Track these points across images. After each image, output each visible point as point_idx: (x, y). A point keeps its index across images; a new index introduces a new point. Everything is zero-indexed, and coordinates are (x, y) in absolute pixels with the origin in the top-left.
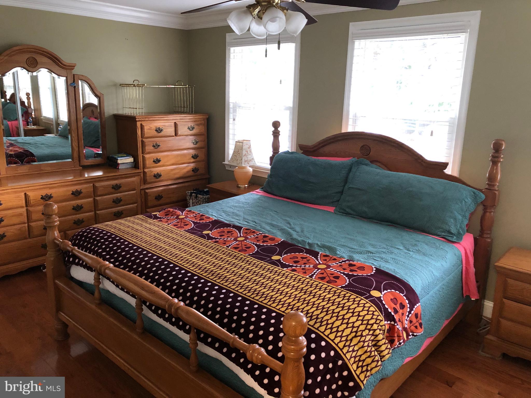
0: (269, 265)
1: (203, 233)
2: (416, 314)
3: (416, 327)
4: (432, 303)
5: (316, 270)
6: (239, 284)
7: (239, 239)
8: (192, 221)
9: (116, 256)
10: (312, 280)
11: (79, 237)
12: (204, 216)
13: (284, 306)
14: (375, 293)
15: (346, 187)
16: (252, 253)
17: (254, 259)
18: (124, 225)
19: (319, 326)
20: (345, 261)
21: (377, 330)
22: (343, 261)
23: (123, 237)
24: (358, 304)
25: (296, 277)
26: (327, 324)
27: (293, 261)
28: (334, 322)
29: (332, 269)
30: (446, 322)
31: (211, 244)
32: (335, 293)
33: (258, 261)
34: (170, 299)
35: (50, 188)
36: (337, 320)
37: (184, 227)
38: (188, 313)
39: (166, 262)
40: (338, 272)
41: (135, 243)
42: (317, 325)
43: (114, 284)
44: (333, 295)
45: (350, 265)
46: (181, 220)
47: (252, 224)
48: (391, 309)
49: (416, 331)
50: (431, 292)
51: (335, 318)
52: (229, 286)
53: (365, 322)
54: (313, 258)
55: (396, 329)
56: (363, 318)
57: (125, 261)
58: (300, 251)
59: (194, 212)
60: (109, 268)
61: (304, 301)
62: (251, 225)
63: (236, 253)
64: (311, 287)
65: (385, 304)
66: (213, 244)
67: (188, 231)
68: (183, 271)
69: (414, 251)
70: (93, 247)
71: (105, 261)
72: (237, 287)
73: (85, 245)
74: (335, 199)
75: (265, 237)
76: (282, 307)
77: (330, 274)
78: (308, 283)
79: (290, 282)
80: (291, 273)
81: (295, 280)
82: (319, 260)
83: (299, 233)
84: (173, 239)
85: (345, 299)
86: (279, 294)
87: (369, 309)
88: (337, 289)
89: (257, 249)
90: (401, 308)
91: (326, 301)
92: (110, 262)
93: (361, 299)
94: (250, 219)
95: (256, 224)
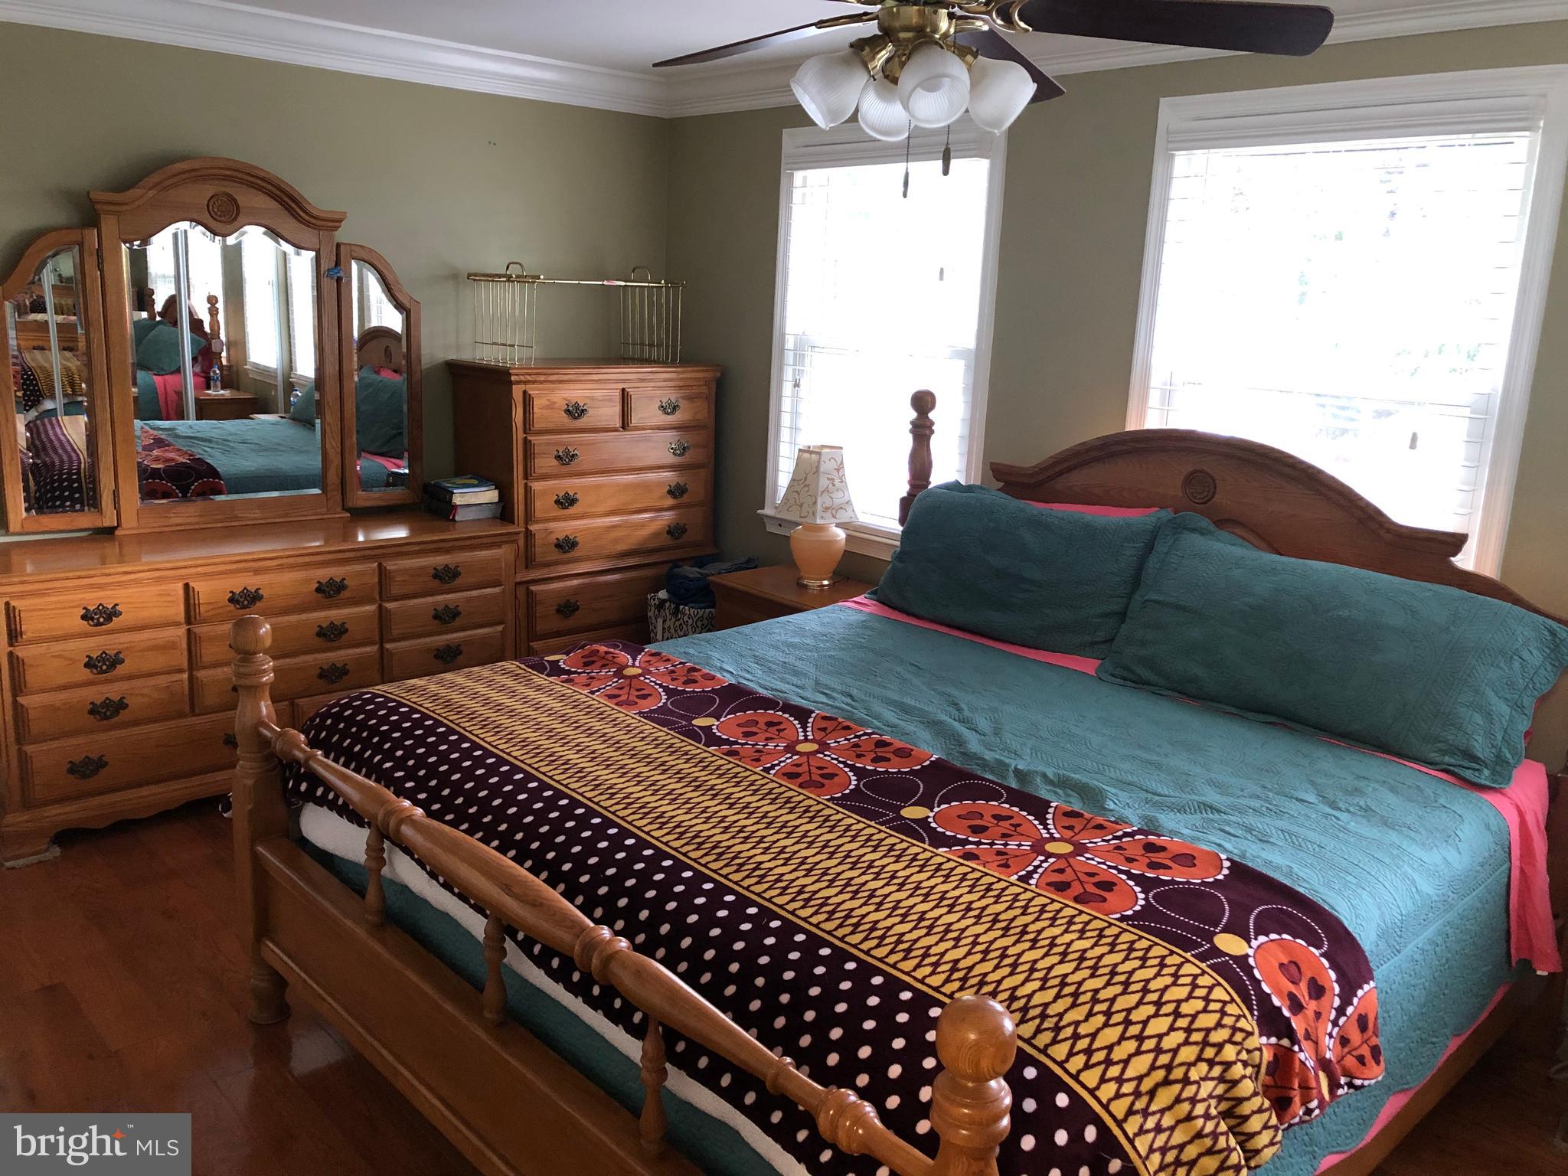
0: (891, 835)
1: (694, 722)
2: (1360, 1015)
3: (1361, 1059)
4: (1412, 982)
5: (1042, 858)
6: (800, 892)
7: (801, 748)
8: (661, 686)
9: (433, 783)
10: (1026, 890)
11: (329, 722)
12: (699, 670)
13: (939, 970)
14: (1229, 944)
15: (1137, 597)
16: (839, 795)
17: (847, 812)
18: (461, 690)
19: (1048, 1041)
20: (1132, 835)
21: (1235, 1063)
22: (1126, 835)
23: (457, 728)
24: (1176, 976)
25: (978, 880)
26: (1076, 1037)
27: (969, 827)
28: (1098, 1030)
29: (1093, 859)
30: (1453, 1045)
31: (715, 758)
32: (1101, 936)
33: (859, 822)
34: (589, 926)
35: (257, 572)
36: (1106, 1025)
37: (637, 703)
38: (640, 973)
39: (580, 811)
40: (1110, 867)
41: (492, 746)
42: (1044, 1039)
43: (424, 868)
44: (1093, 941)
45: (1150, 847)
46: (628, 681)
47: (841, 701)
48: (1280, 995)
49: (1363, 1073)
50: (1410, 946)
51: (1101, 1019)
52: (767, 895)
53: (1197, 1037)
54: (1031, 818)
55: (1297, 1063)
56: (1192, 1022)
57: (460, 800)
58: (991, 793)
59: (671, 657)
60: (410, 820)
61: (1003, 956)
62: (838, 705)
63: (792, 791)
64: (1023, 914)
65: (1259, 981)
66: (722, 758)
67: (648, 716)
68: (630, 842)
69: (1352, 809)
70: (369, 752)
71: (401, 799)
72: (793, 900)
73: (345, 744)
74: (1101, 635)
75: (881, 744)
76: (933, 973)
77: (1086, 874)
78: (1015, 900)
79: (957, 893)
80: (962, 864)
81: (973, 886)
82: (1049, 827)
83: (987, 737)
84: (604, 738)
85: (1132, 956)
86: (924, 931)
87: (1209, 993)
88: (1106, 924)
89: (856, 783)
90: (1313, 994)
91: (1072, 960)
92: (416, 803)
93: (1183, 960)
94: (836, 687)
95: (853, 703)
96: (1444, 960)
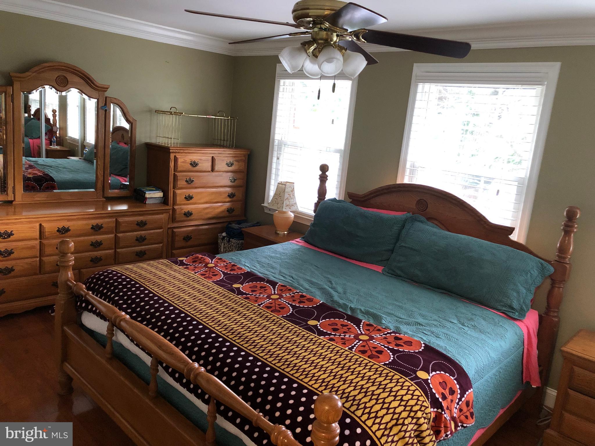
0: (304, 331)
1: (233, 286)
2: (467, 401)
3: (467, 417)
4: (487, 389)
5: (357, 341)
6: (269, 352)
7: (272, 297)
8: (221, 271)
9: (134, 306)
10: (351, 353)
11: (95, 280)
12: (236, 266)
13: (318, 382)
14: (422, 375)
15: (398, 244)
16: (286, 315)
17: (288, 322)
18: (146, 270)
19: (355, 409)
20: (390, 333)
21: (421, 418)
22: (388, 333)
23: (143, 285)
24: (402, 386)
25: (334, 348)
26: (365, 408)
27: (332, 329)
28: (373, 405)
29: (376, 342)
30: (502, 412)
31: (240, 300)
32: (376, 371)
33: (292, 326)
34: (190, 362)
35: (69, 220)
36: (376, 403)
37: (212, 278)
38: (209, 381)
39: (189, 319)
40: (381, 345)
41: (157, 292)
42: (353, 408)
43: (129, 338)
44: (374, 372)
45: (397, 338)
46: (209, 269)
47: (289, 279)
48: (439, 394)
49: (467, 422)
50: (486, 376)
51: (374, 401)
52: (257, 353)
53: (408, 408)
54: (355, 326)
55: (444, 418)
56: (407, 403)
57: (143, 313)
58: (340, 316)
59: (226, 260)
60: (124, 320)
61: (341, 377)
62: (287, 281)
63: (268, 313)
64: (349, 362)
65: (432, 389)
66: (243, 300)
67: (216, 283)
68: (207, 331)
69: (469, 326)
70: (110, 293)
71: (121, 312)
72: (266, 355)
73: (100, 289)
74: (384, 258)
75: (302, 296)
76: (315, 383)
77: (373, 347)
78: (347, 357)
79: (326, 353)
80: (329, 343)
81: (332, 351)
82: (361, 329)
83: (341, 295)
84: (199, 291)
85: (387, 378)
86: (313, 367)
87: (413, 393)
88: (379, 367)
90: (451, 393)
91: (366, 380)
92: (127, 313)
93: (405, 380)
94: (287, 273)
95: (293, 280)
96: (499, 381)
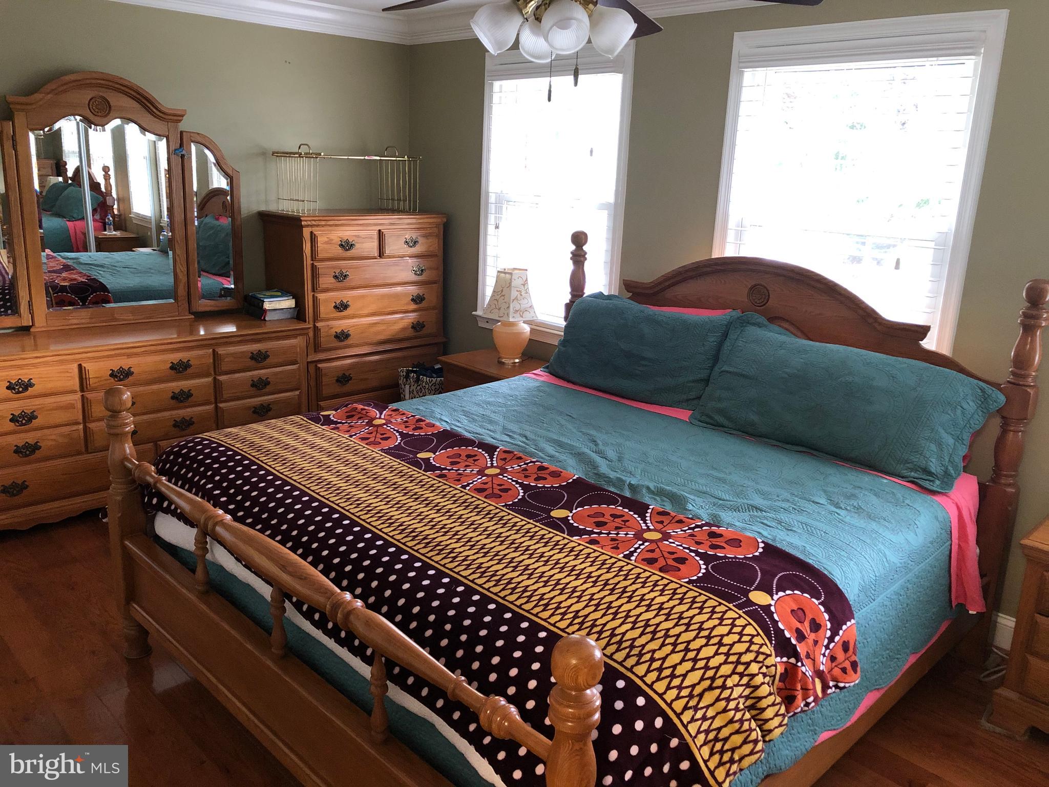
0: (543, 529)
1: (418, 456)
2: (844, 642)
3: (844, 670)
4: (883, 620)
5: (640, 542)
7: (488, 472)
8: (397, 431)
9: (239, 498)
10: (628, 564)
11: (172, 457)
12: (424, 421)
13: (566, 617)
14: (759, 597)
15: (716, 369)
16: (511, 503)
17: (515, 514)
18: (262, 435)
19: (634, 663)
20: (701, 526)
21: (757, 675)
22: (697, 526)
23: (257, 461)
24: (721, 619)
25: (597, 557)
26: (652, 660)
27: (594, 522)
29: (674, 543)
30: (912, 659)
31: (430, 479)
32: (674, 594)
33: (522, 520)
34: (337, 592)
35: (129, 356)
36: (673, 652)
37: (380, 443)
38: (369, 623)
39: (336, 516)
40: (684, 548)
41: (280, 473)
42: (631, 662)
43: (232, 555)
44: (669, 597)
45: (713, 535)
46: (376, 428)
47: (519, 440)
48: (790, 631)
49: (845, 679)
50: (881, 596)
51: (670, 648)
52: (456, 570)
53: (733, 658)
54: (636, 516)
55: (800, 673)
56: (730, 650)
57: (256, 509)
58: (611, 500)
59: (406, 412)
60: (222, 523)
61: (609, 608)
62: (516, 442)
63: (480, 501)
64: (624, 580)
65: (777, 622)
66: (434, 479)
67: (388, 452)
68: (368, 536)
69: (848, 508)
70: (198, 478)
71: (217, 509)
72: (473, 573)
73: (182, 472)
74: (693, 394)
75: (542, 468)
76: (561, 620)
77: (669, 553)
78: (620, 570)
79: (583, 566)
80: (588, 547)
81: (594, 562)
82: (647, 522)
83: (613, 463)
84: (356, 467)
85: (694, 607)
86: (559, 592)
87: (743, 630)
88: (679, 586)
89: (523, 494)
90: (813, 629)
91: (654, 610)
92: (227, 511)
93: (727, 608)
94: (516, 430)
95: (527, 441)
96: (905, 605)
